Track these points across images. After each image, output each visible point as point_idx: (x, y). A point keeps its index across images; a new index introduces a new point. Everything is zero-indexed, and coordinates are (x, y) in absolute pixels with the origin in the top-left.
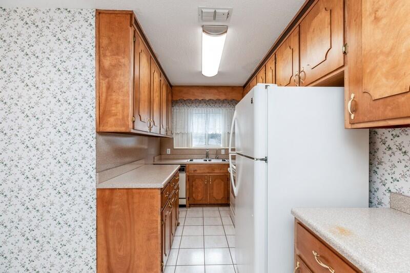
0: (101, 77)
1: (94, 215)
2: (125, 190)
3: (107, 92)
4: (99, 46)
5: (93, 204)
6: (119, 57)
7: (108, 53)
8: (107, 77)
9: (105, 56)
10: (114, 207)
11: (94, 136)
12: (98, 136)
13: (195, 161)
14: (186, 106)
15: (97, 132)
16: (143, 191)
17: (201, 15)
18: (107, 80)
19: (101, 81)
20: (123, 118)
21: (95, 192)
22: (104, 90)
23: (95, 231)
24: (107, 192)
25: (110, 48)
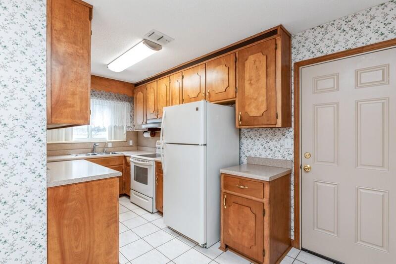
0: (54, 63)
5: (43, 206)
7: (63, 39)
8: (62, 64)
9: (58, 40)
10: (69, 204)
17: (150, 34)
18: (61, 67)
19: (54, 67)
20: (81, 111)
21: (45, 192)
23: (46, 236)
24: (61, 190)
25: (65, 34)
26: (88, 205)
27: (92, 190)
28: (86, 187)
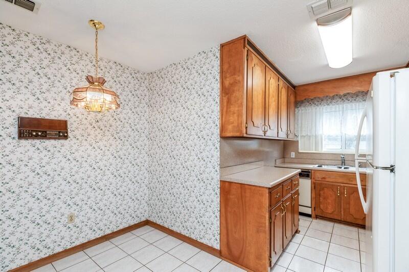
0: (223, 95)
1: (219, 199)
2: (239, 185)
3: (227, 105)
4: (222, 72)
5: (218, 191)
6: (236, 76)
7: (228, 75)
8: (227, 94)
9: (226, 78)
10: (231, 197)
11: (219, 140)
12: (221, 140)
13: (324, 167)
14: (313, 105)
15: (220, 137)
16: (253, 188)
17: (311, 11)
18: (227, 96)
19: (223, 98)
20: (238, 126)
21: (219, 182)
22: (225, 104)
23: (219, 212)
24: (227, 184)
25: (229, 71)
26: (242, 204)
27: (245, 192)
28: (241, 188)
